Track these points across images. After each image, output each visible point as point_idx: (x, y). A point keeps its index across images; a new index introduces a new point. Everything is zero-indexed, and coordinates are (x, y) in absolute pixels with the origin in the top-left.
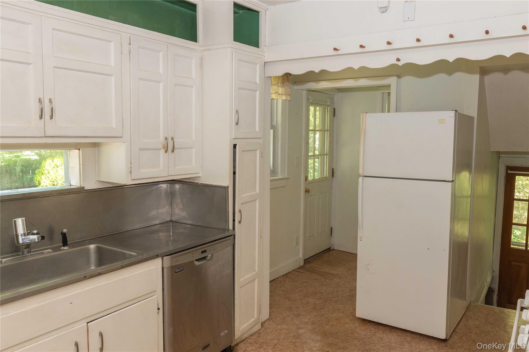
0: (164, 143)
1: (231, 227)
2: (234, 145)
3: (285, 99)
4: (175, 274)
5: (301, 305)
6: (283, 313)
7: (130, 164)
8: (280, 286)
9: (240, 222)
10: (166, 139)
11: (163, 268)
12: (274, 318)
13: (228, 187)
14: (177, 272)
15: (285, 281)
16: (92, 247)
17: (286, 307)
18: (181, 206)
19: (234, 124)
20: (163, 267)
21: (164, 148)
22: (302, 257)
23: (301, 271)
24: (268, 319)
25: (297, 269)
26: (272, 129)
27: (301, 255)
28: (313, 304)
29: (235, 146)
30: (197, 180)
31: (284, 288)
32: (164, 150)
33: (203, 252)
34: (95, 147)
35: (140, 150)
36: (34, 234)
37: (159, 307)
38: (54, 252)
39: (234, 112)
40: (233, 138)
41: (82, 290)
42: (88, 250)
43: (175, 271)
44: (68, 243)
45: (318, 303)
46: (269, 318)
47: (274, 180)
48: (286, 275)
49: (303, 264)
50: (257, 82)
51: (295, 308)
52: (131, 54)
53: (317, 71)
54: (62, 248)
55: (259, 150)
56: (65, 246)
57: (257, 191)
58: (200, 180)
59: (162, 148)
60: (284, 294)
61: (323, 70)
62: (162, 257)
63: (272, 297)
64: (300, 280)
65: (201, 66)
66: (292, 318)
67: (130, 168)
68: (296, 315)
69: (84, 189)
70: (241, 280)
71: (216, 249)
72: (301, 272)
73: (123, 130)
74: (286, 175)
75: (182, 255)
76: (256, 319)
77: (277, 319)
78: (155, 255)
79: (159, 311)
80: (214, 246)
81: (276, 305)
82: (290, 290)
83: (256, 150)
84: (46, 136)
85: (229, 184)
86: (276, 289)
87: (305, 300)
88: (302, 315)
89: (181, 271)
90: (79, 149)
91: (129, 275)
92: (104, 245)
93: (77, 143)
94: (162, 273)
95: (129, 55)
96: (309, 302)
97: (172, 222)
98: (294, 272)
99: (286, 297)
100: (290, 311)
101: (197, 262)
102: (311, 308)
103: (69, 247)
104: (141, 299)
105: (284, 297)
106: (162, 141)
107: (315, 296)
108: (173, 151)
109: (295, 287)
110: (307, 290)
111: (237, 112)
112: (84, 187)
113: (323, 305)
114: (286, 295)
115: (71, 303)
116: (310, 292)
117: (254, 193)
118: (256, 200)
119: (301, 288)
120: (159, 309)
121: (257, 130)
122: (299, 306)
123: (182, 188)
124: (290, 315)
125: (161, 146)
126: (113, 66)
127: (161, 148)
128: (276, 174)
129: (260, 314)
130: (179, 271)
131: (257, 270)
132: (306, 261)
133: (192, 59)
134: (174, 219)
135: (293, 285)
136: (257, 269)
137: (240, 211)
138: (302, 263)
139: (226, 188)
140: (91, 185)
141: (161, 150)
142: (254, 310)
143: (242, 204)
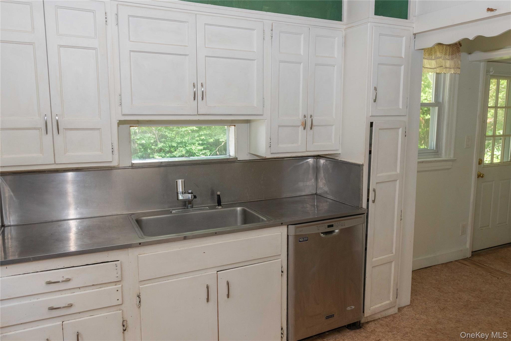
0: (303, 121)
1: (364, 206)
2: (371, 122)
3: (454, 73)
4: (299, 243)
5: (451, 299)
6: (427, 303)
7: (270, 139)
8: (435, 274)
9: (374, 201)
10: (305, 116)
11: (288, 236)
12: (416, 306)
13: (363, 165)
14: (301, 241)
15: (442, 270)
16: (239, 209)
17: (433, 297)
18: (324, 181)
19: (372, 101)
20: (288, 234)
21: (302, 125)
22: (469, 248)
23: (465, 262)
24: (407, 306)
25: (461, 259)
26: (437, 106)
27: (468, 246)
28: (467, 301)
29: (372, 124)
30: (337, 157)
31: (438, 278)
32: (303, 127)
33: (329, 226)
34: (247, 123)
35: (279, 127)
36: (189, 193)
37: (282, 270)
38: (210, 210)
39: (372, 89)
40: (370, 115)
41: (214, 244)
42: (237, 211)
43: (299, 240)
44: (221, 204)
45: (472, 300)
46: (410, 305)
47: (435, 161)
48: (446, 264)
49: (471, 256)
50: (403, 56)
51: (443, 301)
52: (273, 40)
53: (471, 38)
54: (217, 207)
55: (401, 128)
56: (219, 206)
57: (398, 171)
58: (340, 157)
59: (301, 125)
60: (436, 283)
61: (480, 36)
62: (287, 225)
63: (422, 284)
64: (461, 272)
65: (345, 44)
66: (435, 310)
67: (269, 143)
68: (442, 308)
69: (237, 159)
70: (374, 259)
71: (344, 225)
72: (464, 264)
73: (263, 109)
74: (452, 157)
75: (306, 226)
76: (391, 302)
77: (418, 308)
78: (280, 223)
79: (283, 274)
80: (342, 222)
81: (423, 293)
82: (445, 280)
83: (399, 128)
84: (198, 114)
85: (364, 162)
86: (429, 277)
87: (458, 295)
88: (449, 309)
89: (305, 241)
90: (235, 126)
91: (254, 237)
92: (248, 209)
93: (232, 120)
94: (287, 239)
95: (271, 40)
96: (463, 298)
97: (317, 195)
98: (456, 262)
99: (438, 288)
100: (436, 303)
101: (322, 235)
102: (463, 304)
103: (222, 207)
104: (266, 260)
105: (435, 287)
106: (301, 118)
107: (471, 293)
108: (311, 128)
109: (451, 279)
110: (464, 284)
111: (375, 89)
112: (237, 158)
113: (479, 304)
114: (438, 285)
115: (204, 253)
116: (467, 287)
117: (394, 173)
118: (396, 180)
119: (458, 281)
120: (282, 272)
121: (401, 107)
122: (449, 300)
123: (325, 163)
124: (434, 307)
125: (300, 124)
126: (255, 51)
127: (299, 125)
128: (440, 155)
129: (397, 298)
130: (303, 241)
131: (395, 253)
132: (475, 253)
133: (335, 38)
134: (319, 192)
135: (449, 276)
136: (394, 251)
137: (374, 191)
138: (469, 255)
139: (360, 166)
140: (244, 157)
141: (300, 127)
142: (389, 293)
143: (377, 183)
